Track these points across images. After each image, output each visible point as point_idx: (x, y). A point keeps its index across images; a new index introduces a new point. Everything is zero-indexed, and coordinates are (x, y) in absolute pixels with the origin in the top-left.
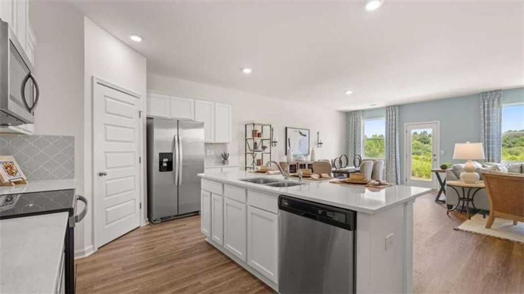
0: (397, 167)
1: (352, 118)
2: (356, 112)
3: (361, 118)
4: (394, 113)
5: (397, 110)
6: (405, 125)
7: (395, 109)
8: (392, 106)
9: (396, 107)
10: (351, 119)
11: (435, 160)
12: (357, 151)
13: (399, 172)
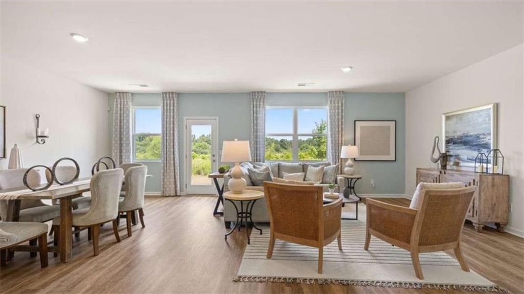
0: (176, 171)
1: (117, 102)
2: (123, 94)
3: (130, 103)
4: (172, 102)
5: (175, 99)
6: (185, 118)
7: (173, 97)
8: (169, 93)
9: (174, 95)
10: (115, 103)
11: (214, 161)
12: (124, 151)
13: (178, 177)
